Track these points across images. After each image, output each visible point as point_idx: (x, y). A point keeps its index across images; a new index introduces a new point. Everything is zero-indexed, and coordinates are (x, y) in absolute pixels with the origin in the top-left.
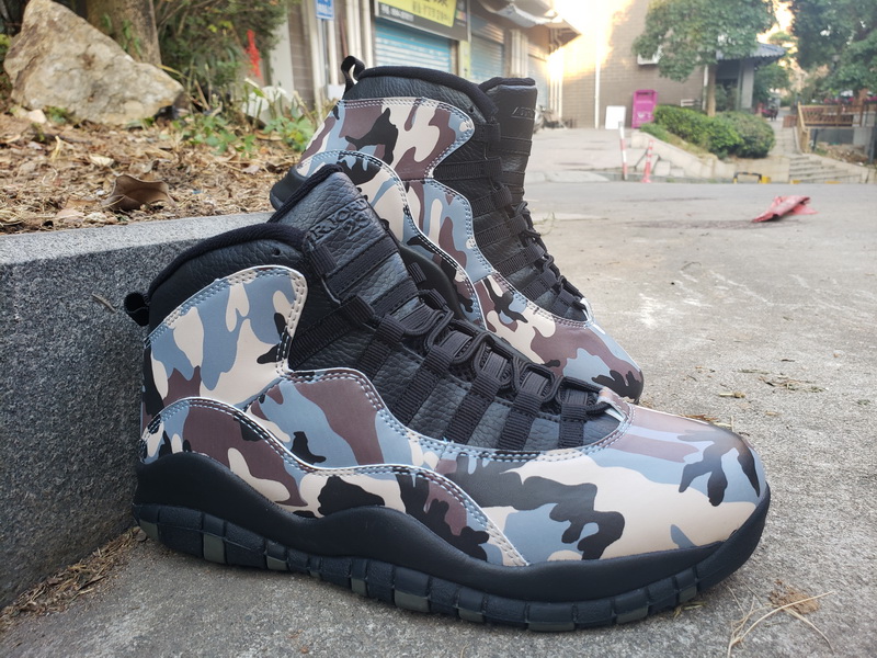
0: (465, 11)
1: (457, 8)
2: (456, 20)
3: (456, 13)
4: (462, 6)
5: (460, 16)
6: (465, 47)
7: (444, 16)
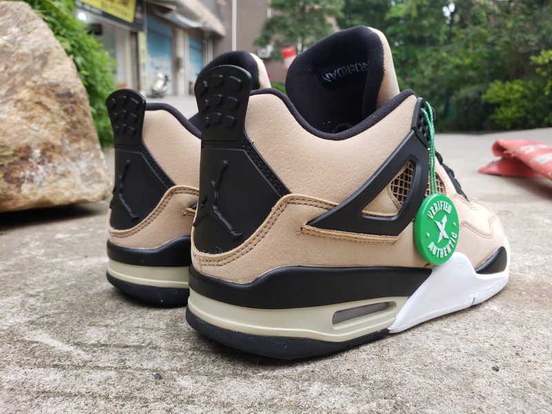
0: (142, 12)
1: (136, 10)
2: (135, 18)
3: (135, 14)
4: (139, 8)
5: (138, 16)
6: (142, 37)
7: (126, 14)
